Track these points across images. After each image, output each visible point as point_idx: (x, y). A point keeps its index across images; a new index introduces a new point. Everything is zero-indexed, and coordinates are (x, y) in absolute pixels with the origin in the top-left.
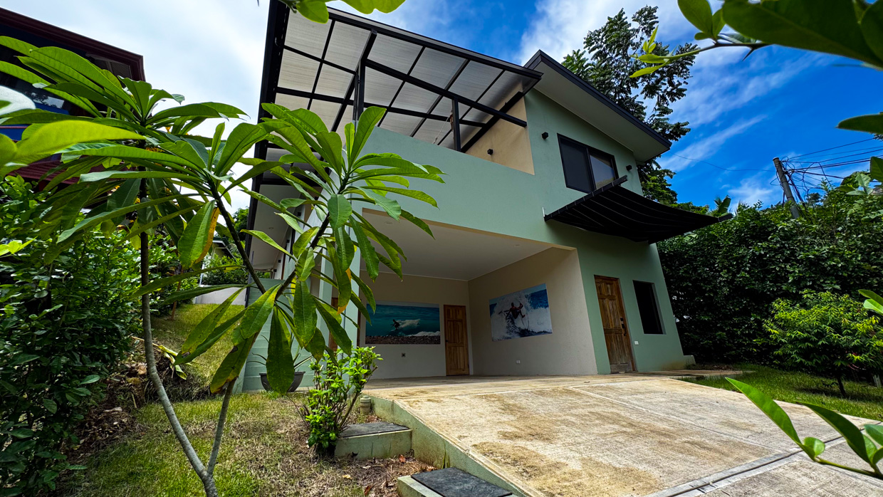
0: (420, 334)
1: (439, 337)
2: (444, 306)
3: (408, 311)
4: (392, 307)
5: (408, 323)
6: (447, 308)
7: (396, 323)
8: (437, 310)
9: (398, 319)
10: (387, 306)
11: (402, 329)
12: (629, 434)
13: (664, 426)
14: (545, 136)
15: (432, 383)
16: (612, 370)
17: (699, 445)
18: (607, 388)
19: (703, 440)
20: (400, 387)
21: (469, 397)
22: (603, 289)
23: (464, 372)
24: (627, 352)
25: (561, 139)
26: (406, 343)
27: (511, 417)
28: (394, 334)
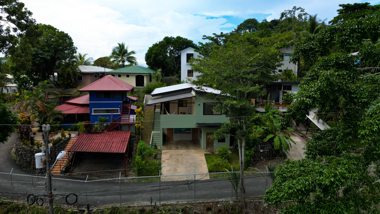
0: (186, 132)
5: (183, 129)
12: (175, 161)
13: (180, 160)
14: (199, 105)
15: (175, 148)
16: (206, 149)
17: (178, 162)
18: (188, 155)
19: (180, 162)
20: (168, 150)
21: (169, 154)
22: (209, 134)
23: (197, 139)
24: (213, 146)
25: (204, 103)
26: (183, 133)
27: (169, 158)
28: (180, 132)
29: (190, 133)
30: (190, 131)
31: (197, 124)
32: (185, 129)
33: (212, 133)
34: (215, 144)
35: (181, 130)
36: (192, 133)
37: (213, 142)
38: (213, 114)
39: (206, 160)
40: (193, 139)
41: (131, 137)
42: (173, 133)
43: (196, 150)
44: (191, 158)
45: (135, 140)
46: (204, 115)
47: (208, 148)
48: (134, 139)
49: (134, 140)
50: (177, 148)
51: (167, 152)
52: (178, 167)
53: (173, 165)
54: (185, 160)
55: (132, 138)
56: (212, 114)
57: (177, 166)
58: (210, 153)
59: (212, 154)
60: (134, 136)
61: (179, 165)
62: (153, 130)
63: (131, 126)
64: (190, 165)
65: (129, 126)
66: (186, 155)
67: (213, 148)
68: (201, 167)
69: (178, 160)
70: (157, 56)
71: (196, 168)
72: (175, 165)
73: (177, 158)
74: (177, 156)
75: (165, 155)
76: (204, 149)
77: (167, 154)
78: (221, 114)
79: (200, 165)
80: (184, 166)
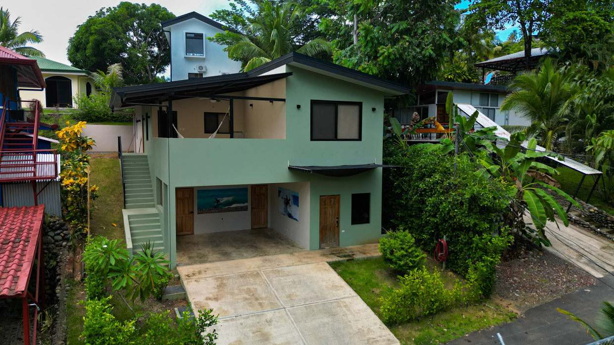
1: (247, 207)
2: (251, 185)
6: (254, 188)
12: (245, 299)
13: (264, 296)
14: (299, 107)
15: (219, 256)
16: (320, 248)
17: (260, 304)
18: (278, 271)
19: (266, 302)
20: (197, 264)
21: (212, 278)
22: (327, 202)
23: (264, 226)
24: (336, 236)
25: (314, 103)
26: (224, 212)
27: (216, 290)
28: (216, 207)
29: (245, 209)
30: (245, 204)
31: (290, 168)
32: (230, 199)
33: (334, 198)
34: (343, 231)
35: (218, 201)
36: (252, 208)
37: (338, 226)
38: (339, 137)
39: (347, 282)
40: (256, 227)
41: (46, 228)
42: (192, 212)
43: (291, 254)
44: (294, 282)
45: (65, 239)
46: (312, 139)
47: (323, 245)
48: (58, 234)
49: (59, 238)
50: (226, 256)
51: (200, 272)
52: (269, 322)
53: (248, 318)
54: (277, 290)
55: (52, 234)
56: (336, 139)
57: (264, 319)
58: (341, 259)
59: (348, 260)
60: (58, 224)
61: (269, 315)
62: (126, 205)
63: (42, 190)
64: (306, 309)
65: (35, 191)
66: (271, 274)
67: (339, 245)
68: (349, 310)
69: (253, 295)
70: (105, 40)
71: (334, 315)
72: (252, 316)
73: (245, 287)
74: (242, 280)
75: (196, 281)
76: (312, 249)
77: (201, 280)
78: (360, 139)
79: (340, 302)
80: (288, 315)
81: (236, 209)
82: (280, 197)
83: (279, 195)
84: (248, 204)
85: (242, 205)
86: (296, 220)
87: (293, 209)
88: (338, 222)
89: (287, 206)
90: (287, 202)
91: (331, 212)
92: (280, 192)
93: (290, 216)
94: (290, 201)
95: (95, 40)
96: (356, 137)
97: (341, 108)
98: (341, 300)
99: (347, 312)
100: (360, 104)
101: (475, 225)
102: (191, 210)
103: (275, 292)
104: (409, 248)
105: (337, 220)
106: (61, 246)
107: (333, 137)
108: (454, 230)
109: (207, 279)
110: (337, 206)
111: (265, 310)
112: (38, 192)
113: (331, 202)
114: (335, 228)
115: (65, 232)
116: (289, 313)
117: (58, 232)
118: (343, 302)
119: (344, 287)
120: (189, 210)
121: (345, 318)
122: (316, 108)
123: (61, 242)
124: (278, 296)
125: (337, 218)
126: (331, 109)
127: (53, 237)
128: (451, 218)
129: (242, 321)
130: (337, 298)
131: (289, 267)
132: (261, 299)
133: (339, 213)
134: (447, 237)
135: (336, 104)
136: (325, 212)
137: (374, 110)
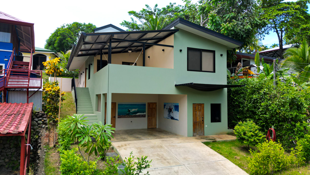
0: (138, 114)
1: (145, 115)
2: (148, 103)
3: (133, 106)
4: (127, 105)
5: (133, 110)
6: (149, 104)
7: (129, 110)
8: (145, 105)
9: (129, 109)
10: (125, 104)
11: (131, 112)
12: (158, 159)
14: (181, 51)
15: (134, 138)
16: (193, 136)
18: (174, 146)
20: (122, 141)
21: (134, 148)
22: (196, 108)
23: (155, 127)
24: (202, 129)
25: (189, 49)
26: (133, 117)
27: (138, 154)
28: (128, 114)
29: (144, 116)
30: (144, 114)
31: (176, 86)
32: (136, 110)
33: (200, 106)
34: (206, 126)
35: (129, 111)
36: (148, 116)
37: (203, 123)
38: (203, 70)
39: (218, 152)
40: (150, 127)
42: (115, 117)
44: (185, 151)
46: (188, 70)
47: (195, 134)
50: (138, 138)
52: (177, 173)
53: (162, 170)
56: (201, 70)
57: (173, 171)
58: (208, 141)
59: (213, 142)
60: (41, 114)
61: (176, 169)
62: (77, 112)
63: (32, 95)
64: (198, 166)
65: (28, 95)
66: (169, 147)
67: (204, 135)
68: (225, 167)
69: (162, 157)
70: (65, 39)
71: (217, 170)
72: (165, 169)
73: (156, 153)
74: (153, 149)
75: (124, 149)
76: (189, 136)
77: (127, 149)
78: (214, 71)
79: (218, 163)
80: (187, 169)
81: (139, 116)
82: (165, 109)
83: (164, 108)
84: (146, 113)
85: (142, 114)
86: (177, 120)
87: (175, 114)
88: (203, 120)
89: (170, 113)
90: (170, 110)
91: (199, 114)
92: (165, 105)
93: (172, 118)
94: (173, 110)
95: (60, 39)
96: (212, 70)
97: (204, 54)
98: (218, 161)
99: (225, 169)
100: (214, 52)
101: (296, 116)
102: (114, 116)
103: (175, 156)
104: (255, 131)
105: (203, 119)
106: (42, 127)
107: (199, 69)
108: (279, 122)
109: (131, 148)
110: (202, 110)
111: (172, 166)
112: (29, 96)
113: (199, 107)
114: (201, 124)
115: (44, 119)
116: (188, 168)
117: (41, 118)
118: (220, 163)
119: (217, 155)
120: (113, 116)
121: (225, 172)
122: (190, 52)
123: (42, 125)
124: (178, 158)
125: (203, 118)
126: (198, 53)
127: (37, 122)
128: (277, 114)
129: (159, 171)
130: (215, 160)
131: (179, 144)
132: (168, 159)
133: (203, 115)
134: (274, 126)
135: (201, 51)
136: (196, 114)
137: (221, 55)
